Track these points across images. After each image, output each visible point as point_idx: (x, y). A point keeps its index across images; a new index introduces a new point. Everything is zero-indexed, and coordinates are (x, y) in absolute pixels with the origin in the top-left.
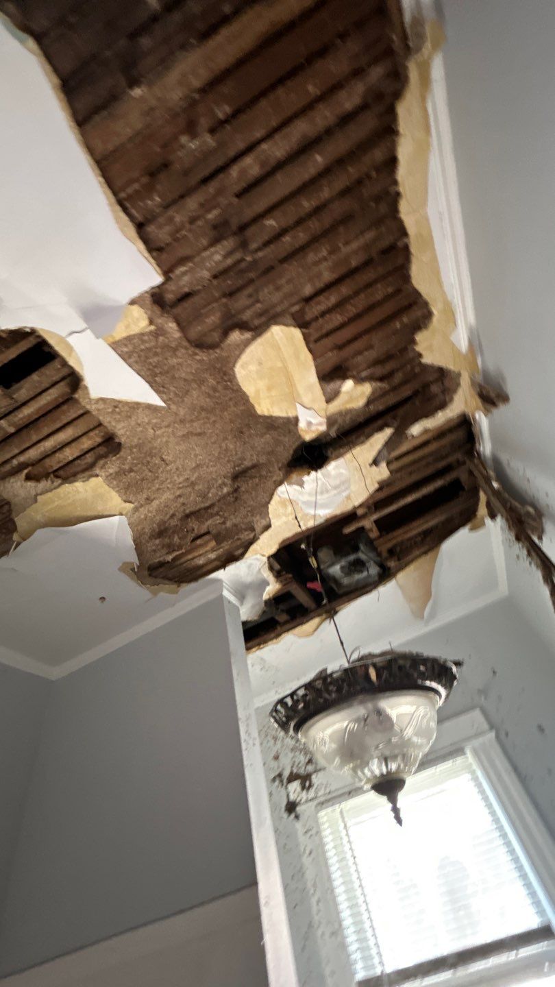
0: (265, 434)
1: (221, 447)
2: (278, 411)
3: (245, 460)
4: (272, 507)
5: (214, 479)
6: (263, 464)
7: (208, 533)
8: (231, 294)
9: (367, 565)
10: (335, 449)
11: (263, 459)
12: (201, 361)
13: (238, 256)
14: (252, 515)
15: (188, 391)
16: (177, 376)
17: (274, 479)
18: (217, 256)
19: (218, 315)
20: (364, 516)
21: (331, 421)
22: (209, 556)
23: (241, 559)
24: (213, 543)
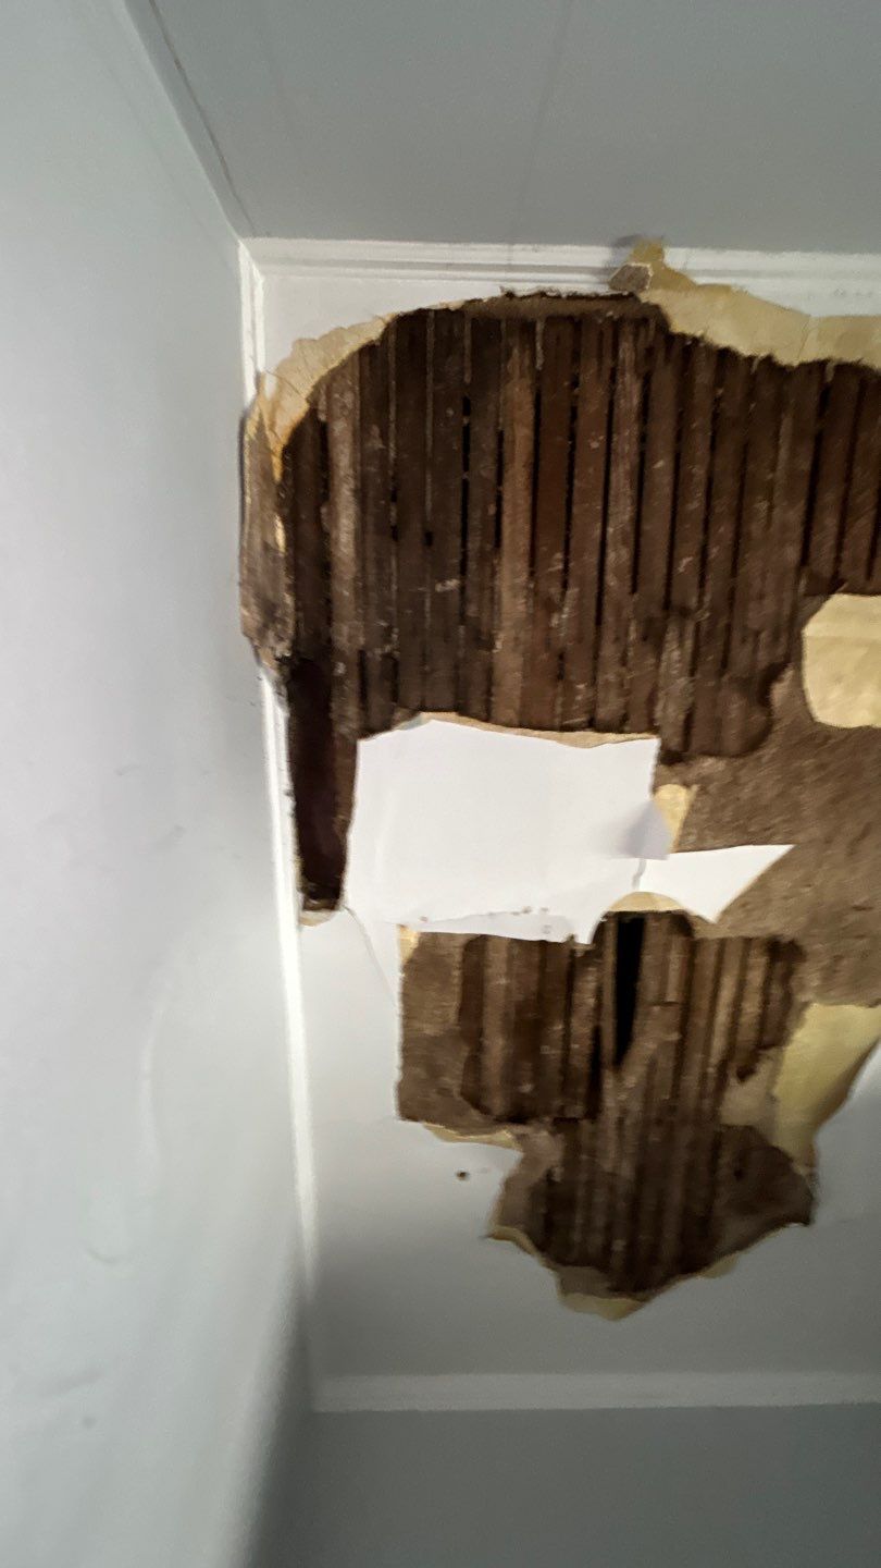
13: (690, 628)
15: (796, 802)
16: (766, 803)
18: (675, 654)
19: (735, 697)
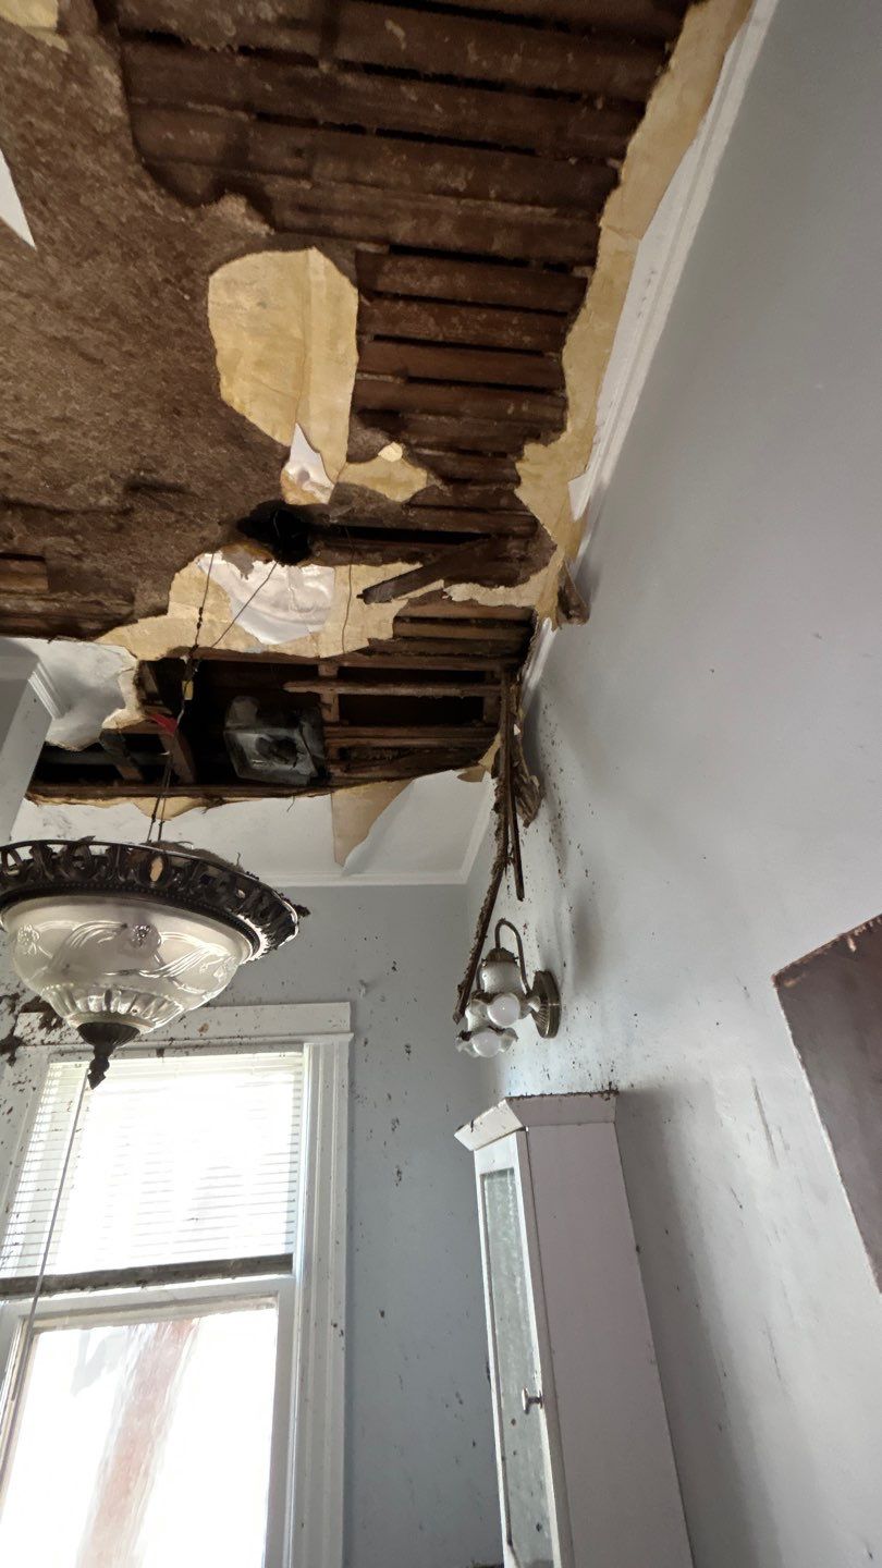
0: (220, 443)
1: (126, 413)
2: (260, 416)
3: (165, 467)
4: (182, 578)
5: (89, 465)
6: (194, 495)
7: (40, 559)
8: (264, 117)
9: (300, 756)
10: (328, 547)
11: (198, 487)
12: (143, 206)
13: (308, 43)
14: (139, 575)
15: (97, 252)
16: (82, 200)
17: (205, 533)
19: (220, 137)
20: (326, 680)
21: (341, 494)
22: (30, 603)
23: (91, 640)
24: (42, 585)
